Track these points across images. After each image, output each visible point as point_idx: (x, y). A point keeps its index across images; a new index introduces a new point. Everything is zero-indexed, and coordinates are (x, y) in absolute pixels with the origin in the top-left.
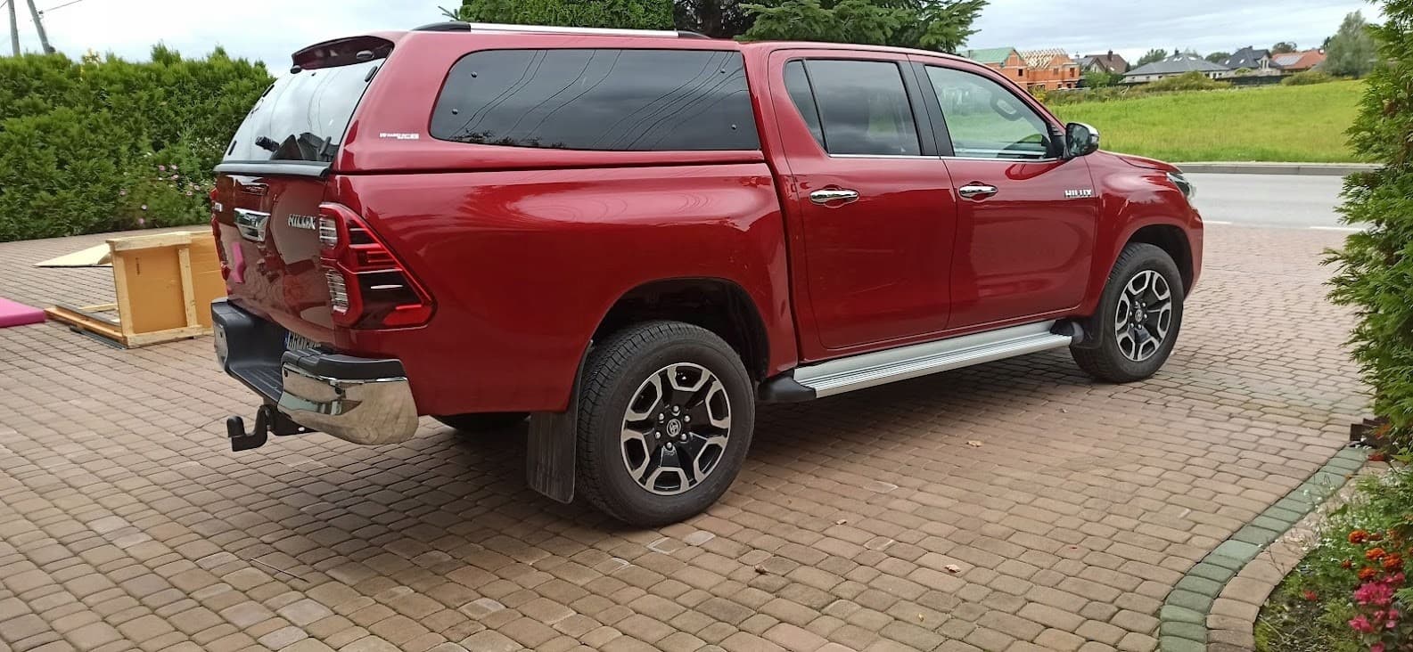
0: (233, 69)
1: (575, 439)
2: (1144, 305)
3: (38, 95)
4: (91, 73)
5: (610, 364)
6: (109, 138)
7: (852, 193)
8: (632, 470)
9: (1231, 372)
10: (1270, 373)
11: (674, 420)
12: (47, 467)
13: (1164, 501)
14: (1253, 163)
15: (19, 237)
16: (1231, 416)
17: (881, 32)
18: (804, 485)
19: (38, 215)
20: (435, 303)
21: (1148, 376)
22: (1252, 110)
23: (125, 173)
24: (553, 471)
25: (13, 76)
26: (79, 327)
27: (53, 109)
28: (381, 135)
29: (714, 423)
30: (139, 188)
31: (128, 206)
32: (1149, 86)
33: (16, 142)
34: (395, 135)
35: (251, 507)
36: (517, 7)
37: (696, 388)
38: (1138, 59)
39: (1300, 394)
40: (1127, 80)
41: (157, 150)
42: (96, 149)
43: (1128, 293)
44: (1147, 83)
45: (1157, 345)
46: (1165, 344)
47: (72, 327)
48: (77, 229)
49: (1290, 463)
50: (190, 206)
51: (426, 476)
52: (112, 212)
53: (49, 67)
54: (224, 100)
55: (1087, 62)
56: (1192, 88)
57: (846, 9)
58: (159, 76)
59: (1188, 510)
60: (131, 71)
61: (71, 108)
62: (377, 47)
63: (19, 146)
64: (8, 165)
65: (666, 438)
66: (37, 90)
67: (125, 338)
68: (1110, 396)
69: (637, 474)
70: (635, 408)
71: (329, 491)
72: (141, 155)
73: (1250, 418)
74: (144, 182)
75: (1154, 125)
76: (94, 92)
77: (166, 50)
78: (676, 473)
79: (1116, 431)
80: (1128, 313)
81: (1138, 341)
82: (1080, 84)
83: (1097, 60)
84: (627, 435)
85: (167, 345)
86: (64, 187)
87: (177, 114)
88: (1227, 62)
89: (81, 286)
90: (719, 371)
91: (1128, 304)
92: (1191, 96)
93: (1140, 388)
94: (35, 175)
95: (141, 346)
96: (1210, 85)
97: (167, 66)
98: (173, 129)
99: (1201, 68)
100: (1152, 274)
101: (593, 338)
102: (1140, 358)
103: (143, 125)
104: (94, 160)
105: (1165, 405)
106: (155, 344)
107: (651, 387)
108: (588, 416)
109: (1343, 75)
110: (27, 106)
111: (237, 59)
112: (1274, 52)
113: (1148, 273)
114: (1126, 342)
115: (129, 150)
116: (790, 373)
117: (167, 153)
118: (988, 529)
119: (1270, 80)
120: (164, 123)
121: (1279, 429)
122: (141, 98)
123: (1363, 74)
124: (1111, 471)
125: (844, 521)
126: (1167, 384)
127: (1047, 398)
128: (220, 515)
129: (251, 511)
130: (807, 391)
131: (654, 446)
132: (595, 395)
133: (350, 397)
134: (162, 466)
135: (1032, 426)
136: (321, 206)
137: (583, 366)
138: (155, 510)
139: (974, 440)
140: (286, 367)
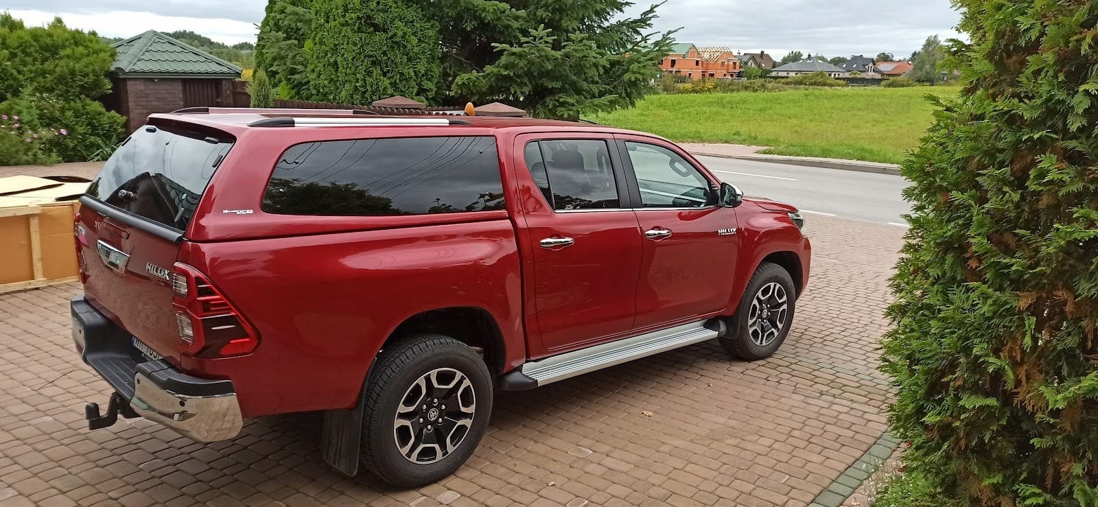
0: (70, 37)
1: (361, 430)
2: (769, 306)
5: (389, 372)
7: (569, 239)
8: (401, 448)
9: (825, 352)
10: (851, 354)
11: (433, 409)
13: (772, 468)
14: (854, 162)
16: (821, 393)
17: (595, 69)
18: (525, 449)
20: (259, 338)
21: (769, 355)
22: (859, 109)
24: (342, 451)
28: (224, 212)
29: (463, 409)
32: (789, 80)
34: (235, 211)
35: (98, 463)
37: (451, 386)
38: (781, 58)
39: (869, 375)
40: (774, 74)
43: (758, 299)
44: (787, 77)
45: (776, 333)
46: (782, 333)
49: (858, 437)
50: (28, 149)
54: (62, 63)
55: (745, 59)
56: (818, 84)
57: (571, 52)
58: (5, 39)
59: (787, 477)
65: (427, 422)
68: (742, 373)
69: (404, 451)
70: (405, 403)
71: (162, 448)
73: (834, 396)
75: (790, 118)
77: (11, 18)
78: (434, 448)
79: (745, 405)
80: (758, 312)
81: (763, 331)
82: (740, 75)
83: (753, 57)
84: (398, 423)
85: (17, 295)
87: (19, 72)
88: (844, 66)
90: (468, 373)
91: (758, 306)
92: (817, 92)
93: (762, 366)
96: (832, 82)
97: (11, 31)
98: (15, 85)
99: (825, 68)
100: (775, 285)
102: (764, 343)
105: (778, 382)
106: (6, 293)
107: (418, 387)
108: (370, 411)
109: (923, 81)
111: (73, 29)
112: (878, 61)
113: (772, 284)
114: (755, 333)
116: (519, 369)
117: (9, 105)
118: (653, 492)
119: (873, 81)
120: (8, 79)
121: (853, 406)
123: (937, 81)
124: (738, 440)
125: (554, 483)
126: (781, 362)
127: (700, 373)
128: (74, 470)
129: (99, 467)
130: (531, 381)
131: (418, 429)
132: (376, 395)
133: (190, 411)
134: (22, 420)
135: (688, 398)
136: (177, 264)
137: (369, 375)
138: (19, 464)
139: (647, 410)
140: (139, 375)
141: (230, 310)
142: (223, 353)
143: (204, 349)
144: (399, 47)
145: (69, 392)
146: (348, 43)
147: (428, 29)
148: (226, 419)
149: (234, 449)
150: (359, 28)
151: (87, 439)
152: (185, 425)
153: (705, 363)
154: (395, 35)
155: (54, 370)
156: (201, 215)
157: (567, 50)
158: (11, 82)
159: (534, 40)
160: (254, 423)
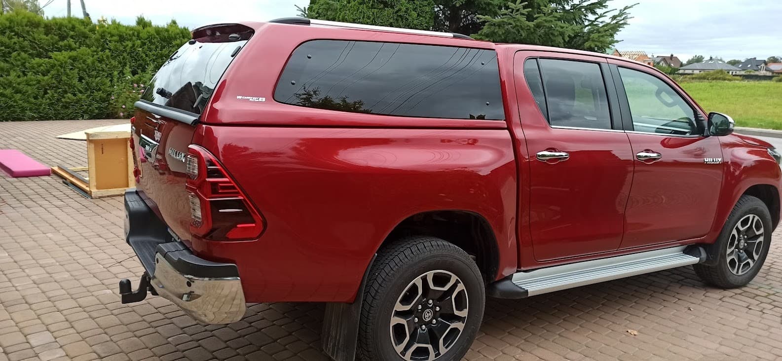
0: (180, 32)
1: (358, 324)
2: (746, 237)
3: (72, 40)
4: (102, 29)
5: (387, 269)
6: (108, 66)
7: (564, 154)
8: (396, 346)
11: (428, 310)
12: (17, 285)
14: (771, 131)
15: (54, 118)
19: (66, 107)
20: (265, 224)
21: (745, 285)
22: (760, 96)
23: (115, 87)
24: (340, 344)
25: (60, 29)
26: (68, 182)
27: (79, 48)
28: (238, 97)
29: (456, 313)
30: (122, 96)
31: (115, 105)
32: (694, 76)
33: (57, 65)
34: (248, 98)
35: (136, 333)
36: (341, 9)
37: (446, 288)
38: (687, 60)
40: (681, 72)
41: (133, 76)
42: (101, 72)
43: (737, 229)
44: (692, 74)
45: (752, 264)
46: (757, 264)
47: (64, 180)
48: (86, 116)
51: (255, 318)
52: (106, 108)
53: (79, 25)
55: (658, 60)
56: (720, 79)
57: (542, 23)
58: (139, 33)
60: (124, 30)
61: (89, 48)
62: (243, 32)
63: (59, 68)
64: (52, 78)
65: (421, 322)
66: (72, 37)
67: (91, 191)
68: (720, 299)
69: (399, 349)
70: (402, 302)
71: (190, 324)
72: (125, 77)
74: (125, 92)
76: (102, 40)
77: (144, 19)
78: (427, 348)
79: (733, 332)
80: (736, 242)
81: (740, 261)
83: (664, 59)
84: (395, 320)
85: (115, 198)
86: (81, 92)
87: (146, 55)
88: (740, 66)
89: (78, 153)
90: (463, 276)
91: (737, 236)
92: (721, 84)
93: (740, 294)
94: (66, 84)
95: (100, 198)
96: (730, 78)
97: (144, 29)
98: (143, 64)
99: (725, 68)
100: (754, 217)
101: (377, 253)
102: (740, 273)
103: (127, 61)
104: (99, 78)
105: (761, 311)
106: (108, 196)
107: (415, 287)
108: (369, 307)
110: (65, 46)
111: (183, 28)
112: (768, 62)
113: (751, 216)
114: (732, 262)
115: (119, 74)
116: (510, 278)
117: (139, 77)
119: (765, 78)
120: (139, 60)
122: (127, 45)
126: (758, 292)
127: (676, 296)
128: (114, 338)
129: (136, 337)
130: (523, 291)
131: (412, 330)
132: (375, 291)
133: (197, 292)
134: (88, 291)
135: (670, 320)
136: (190, 146)
137: (369, 271)
138: (74, 329)
139: (633, 329)
140: (158, 256)
141: (237, 194)
142: (230, 237)
143: (212, 230)
144: (402, 19)
145: (130, 271)
146: (364, 17)
147: (426, 6)
148: (234, 302)
149: (251, 330)
150: (372, 5)
151: (134, 311)
152: (191, 305)
153: (680, 288)
154: (400, 10)
155: (124, 253)
156: (216, 99)
157: (539, 20)
158: (141, 62)
159: (512, 12)
160: (269, 309)
